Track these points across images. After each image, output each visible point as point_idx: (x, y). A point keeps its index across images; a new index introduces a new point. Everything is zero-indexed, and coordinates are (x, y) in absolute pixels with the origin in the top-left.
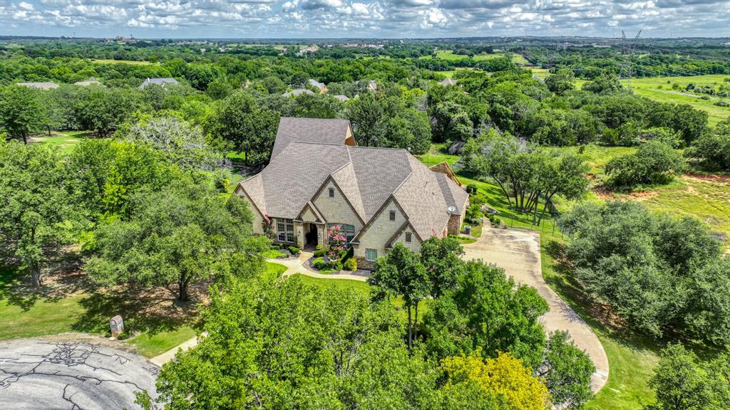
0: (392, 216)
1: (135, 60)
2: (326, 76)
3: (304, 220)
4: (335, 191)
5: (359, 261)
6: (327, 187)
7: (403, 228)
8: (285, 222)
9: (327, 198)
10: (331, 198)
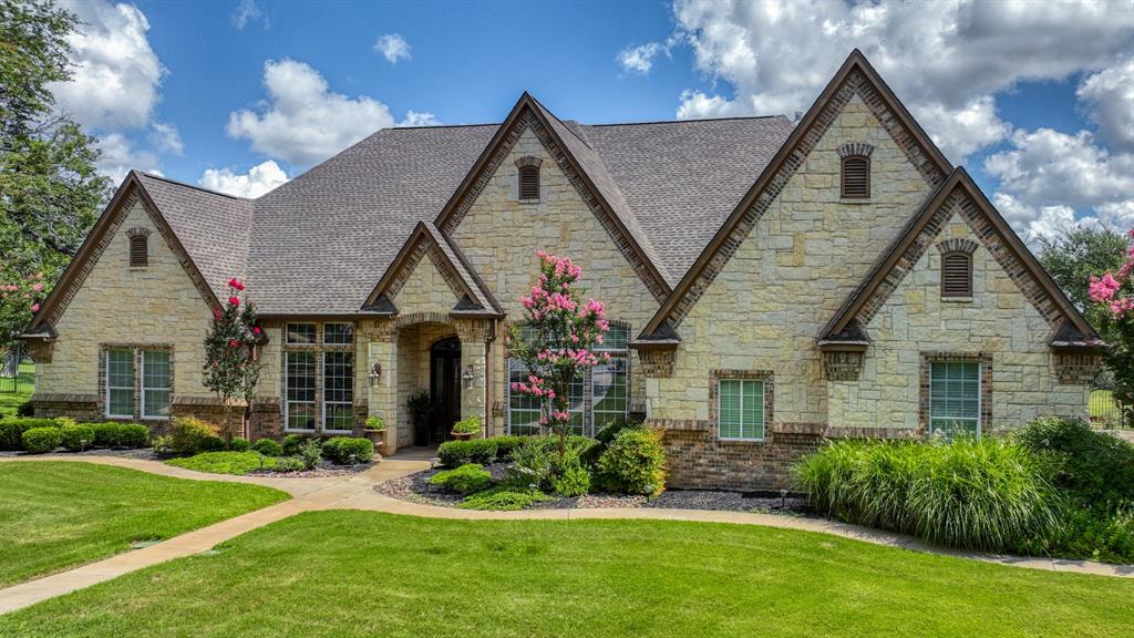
0: (856, 175)
3: (405, 311)
4: (543, 172)
5: (676, 446)
6: (511, 158)
7: (927, 220)
8: (320, 336)
9: (510, 207)
10: (529, 208)
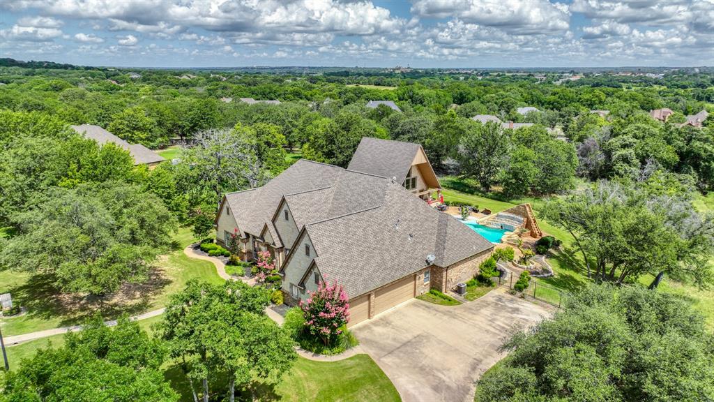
1: (390, 86)
2: (552, 104)
3: (266, 241)
4: (288, 215)
6: (284, 209)
9: (284, 221)
10: (287, 222)
